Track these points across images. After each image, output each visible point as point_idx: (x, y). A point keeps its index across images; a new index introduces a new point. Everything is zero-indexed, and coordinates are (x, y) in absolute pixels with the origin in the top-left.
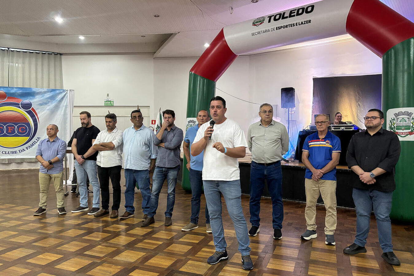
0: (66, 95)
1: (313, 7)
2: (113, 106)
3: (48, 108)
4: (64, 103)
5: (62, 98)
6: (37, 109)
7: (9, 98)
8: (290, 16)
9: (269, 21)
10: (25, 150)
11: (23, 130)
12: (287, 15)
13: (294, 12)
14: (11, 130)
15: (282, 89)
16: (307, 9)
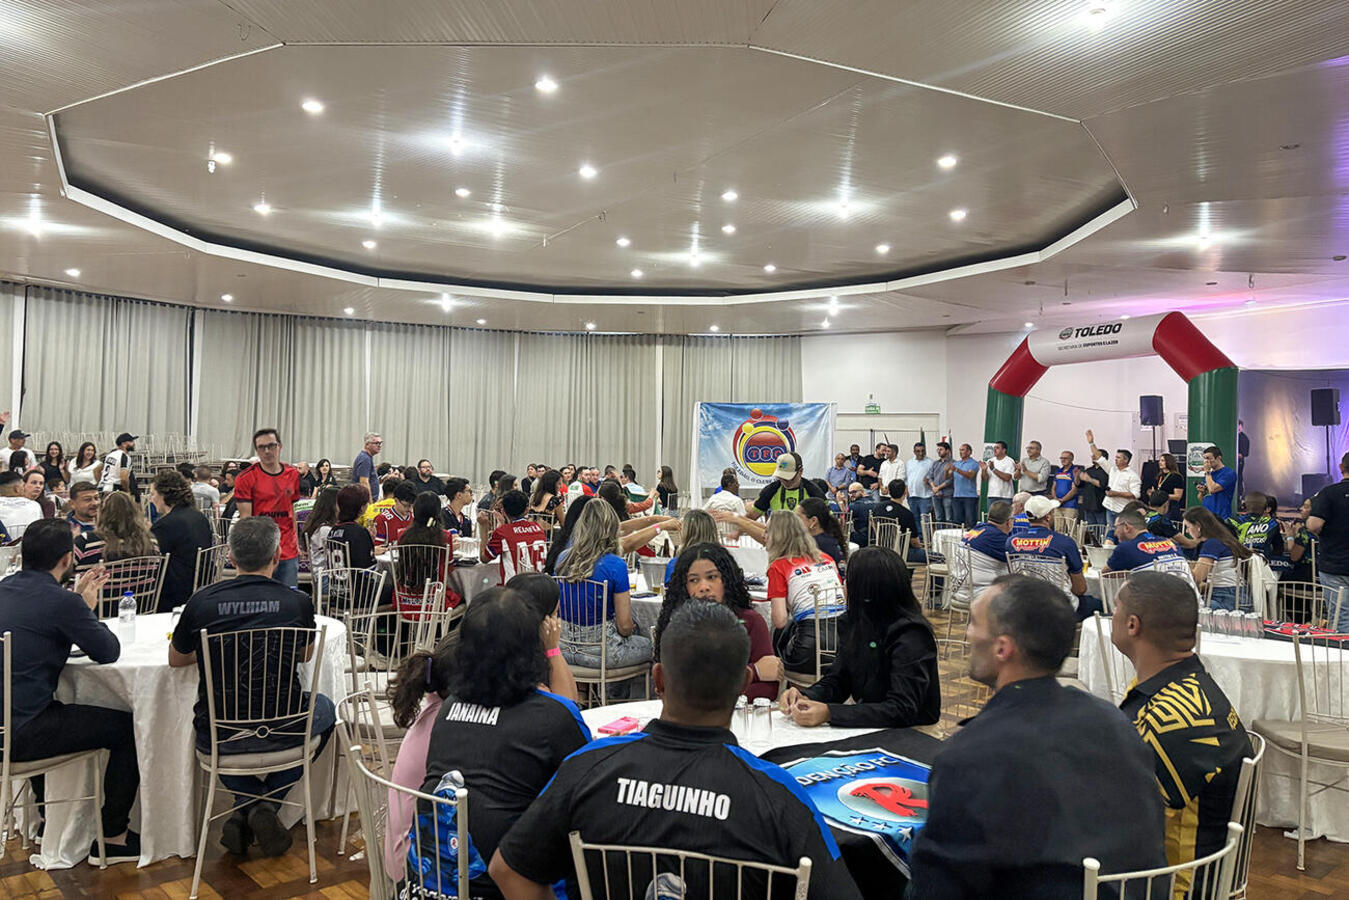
0: (828, 410)
1: (1120, 325)
2: (879, 414)
3: (806, 427)
4: (825, 421)
5: (824, 414)
6: (795, 429)
7: (765, 416)
14: (766, 455)
15: (1141, 397)
16: (1114, 328)
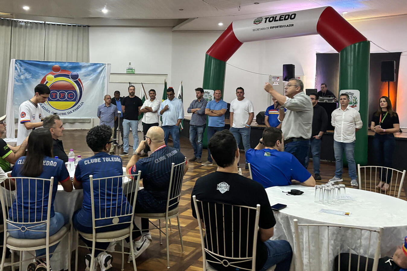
0: (105, 68)
1: (295, 15)
2: (134, 74)
3: (90, 79)
4: (102, 75)
5: (102, 71)
6: (82, 79)
7: (62, 71)
8: (280, 20)
9: (266, 22)
10: (72, 113)
11: (71, 96)
12: (278, 18)
13: (283, 18)
14: (63, 96)
15: (284, 65)
16: (291, 16)
